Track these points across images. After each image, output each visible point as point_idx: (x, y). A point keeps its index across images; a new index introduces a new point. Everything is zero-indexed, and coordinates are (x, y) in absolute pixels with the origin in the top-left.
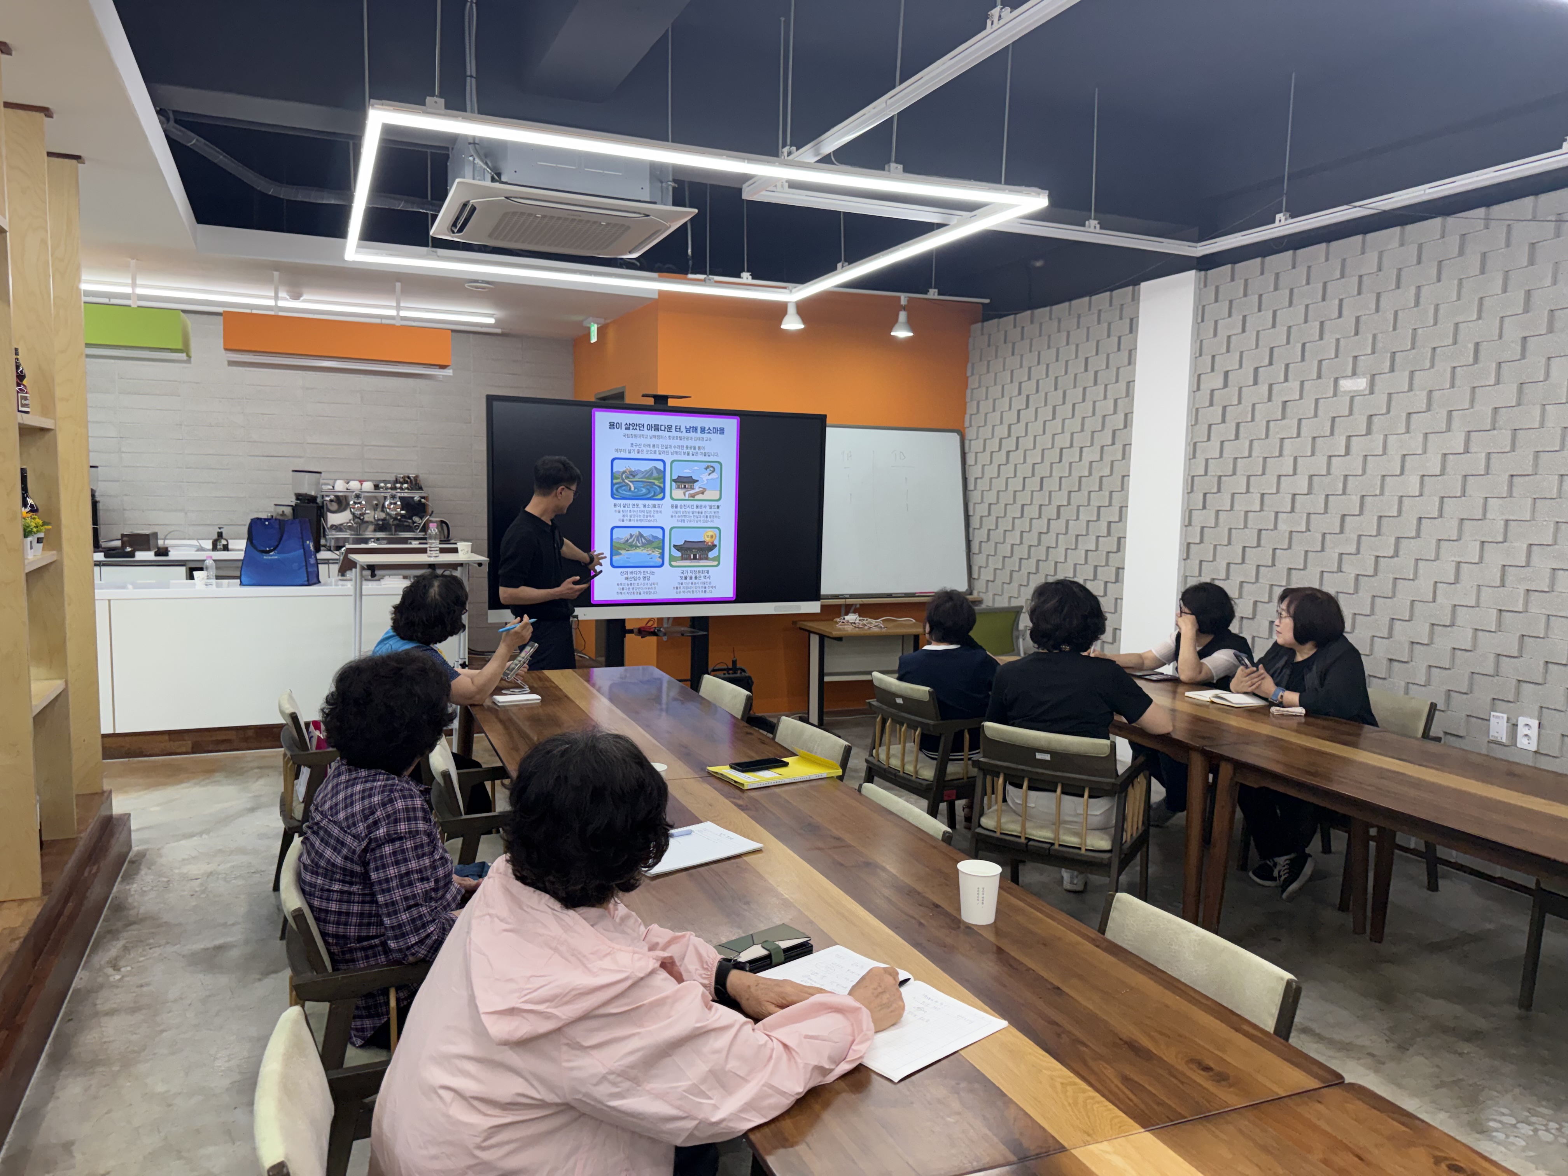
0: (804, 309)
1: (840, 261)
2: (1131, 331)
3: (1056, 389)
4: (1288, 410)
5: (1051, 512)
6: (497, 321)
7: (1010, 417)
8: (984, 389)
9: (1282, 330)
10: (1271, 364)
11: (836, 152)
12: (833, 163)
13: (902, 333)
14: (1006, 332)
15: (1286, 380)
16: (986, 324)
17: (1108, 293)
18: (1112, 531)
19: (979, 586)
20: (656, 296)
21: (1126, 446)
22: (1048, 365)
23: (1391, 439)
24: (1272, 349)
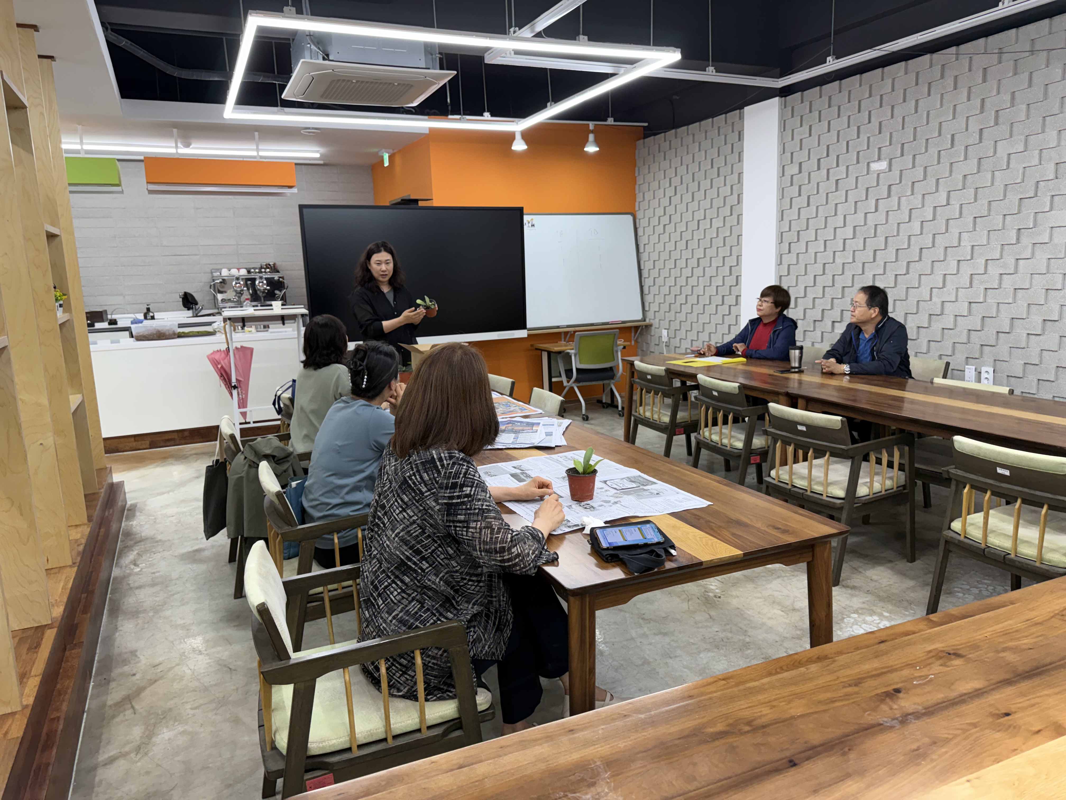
0: (527, 135)
1: (549, 101)
2: (739, 140)
3: (693, 181)
4: (840, 185)
5: (693, 262)
6: (321, 155)
7: (665, 202)
8: (647, 185)
9: (834, 133)
10: (828, 156)
11: (545, 30)
12: (543, 37)
13: (591, 149)
14: (659, 145)
15: (838, 166)
16: (646, 140)
17: (724, 115)
18: (733, 272)
19: (650, 315)
20: (427, 132)
21: (739, 216)
22: (687, 166)
23: (903, 199)
24: (828, 146)
